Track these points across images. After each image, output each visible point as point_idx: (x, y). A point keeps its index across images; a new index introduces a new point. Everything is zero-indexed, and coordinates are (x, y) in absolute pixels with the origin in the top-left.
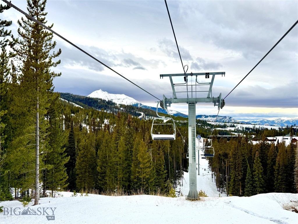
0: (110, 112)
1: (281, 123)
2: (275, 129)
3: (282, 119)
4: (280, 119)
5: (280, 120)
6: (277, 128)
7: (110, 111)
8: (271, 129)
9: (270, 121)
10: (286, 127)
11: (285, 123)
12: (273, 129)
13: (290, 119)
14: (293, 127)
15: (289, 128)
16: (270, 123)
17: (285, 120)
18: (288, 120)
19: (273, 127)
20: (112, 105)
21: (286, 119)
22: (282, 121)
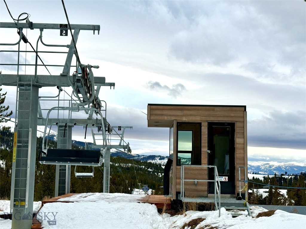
0: (6, 148)
1: (269, 170)
2: (258, 178)
3: (270, 164)
4: (268, 164)
5: (268, 166)
6: (261, 177)
7: (5, 146)
8: (253, 178)
9: (253, 166)
10: (273, 176)
11: (274, 170)
12: (255, 178)
13: (282, 164)
14: (283, 176)
15: (277, 177)
16: (253, 169)
17: (274, 166)
18: (279, 166)
19: (256, 176)
20: (9, 137)
21: (276, 164)
22: (270, 167)
